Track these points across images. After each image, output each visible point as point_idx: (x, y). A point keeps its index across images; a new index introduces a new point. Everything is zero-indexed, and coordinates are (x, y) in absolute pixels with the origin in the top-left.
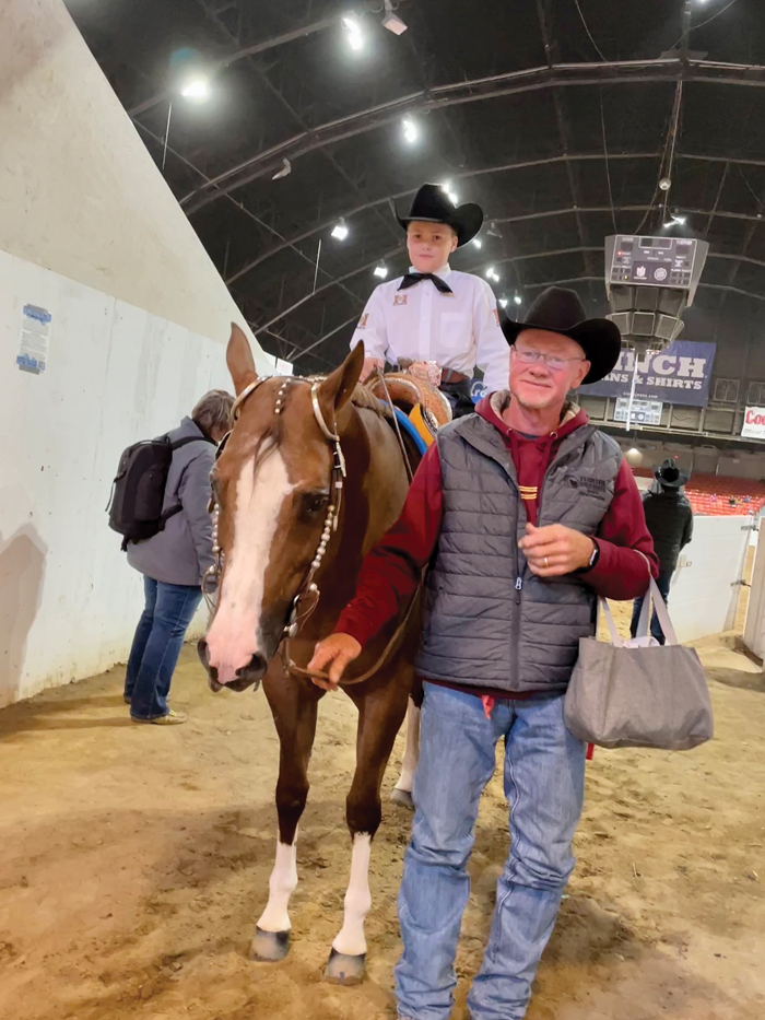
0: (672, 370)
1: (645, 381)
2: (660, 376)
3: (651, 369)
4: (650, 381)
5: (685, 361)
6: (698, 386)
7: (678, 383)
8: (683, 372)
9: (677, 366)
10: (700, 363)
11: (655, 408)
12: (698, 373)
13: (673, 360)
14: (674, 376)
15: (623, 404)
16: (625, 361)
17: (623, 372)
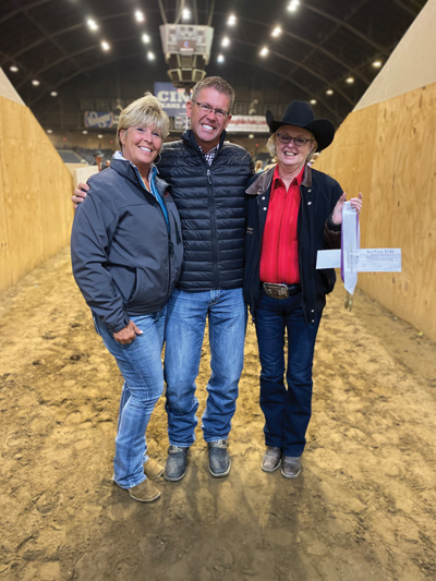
15: (178, 120)
16: (177, 97)
17: (177, 102)
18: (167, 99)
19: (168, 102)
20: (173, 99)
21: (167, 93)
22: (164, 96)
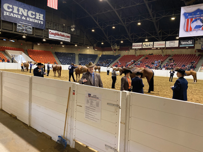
0: (34, 16)
1: (26, 18)
2: (31, 18)
3: (27, 15)
4: (28, 19)
5: (37, 14)
6: (42, 23)
7: (36, 21)
8: (37, 18)
9: (35, 15)
10: (42, 15)
11: (30, 28)
12: (42, 19)
13: (34, 13)
14: (35, 18)
15: (19, 26)
16: (18, 10)
17: (18, 14)
18: (11, 10)
19: (12, 12)
20: (15, 11)
21: (11, 6)
22: (9, 8)
